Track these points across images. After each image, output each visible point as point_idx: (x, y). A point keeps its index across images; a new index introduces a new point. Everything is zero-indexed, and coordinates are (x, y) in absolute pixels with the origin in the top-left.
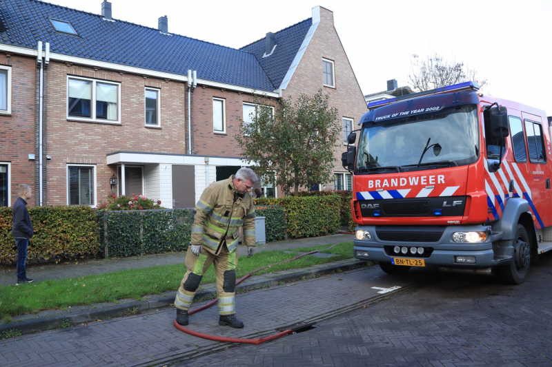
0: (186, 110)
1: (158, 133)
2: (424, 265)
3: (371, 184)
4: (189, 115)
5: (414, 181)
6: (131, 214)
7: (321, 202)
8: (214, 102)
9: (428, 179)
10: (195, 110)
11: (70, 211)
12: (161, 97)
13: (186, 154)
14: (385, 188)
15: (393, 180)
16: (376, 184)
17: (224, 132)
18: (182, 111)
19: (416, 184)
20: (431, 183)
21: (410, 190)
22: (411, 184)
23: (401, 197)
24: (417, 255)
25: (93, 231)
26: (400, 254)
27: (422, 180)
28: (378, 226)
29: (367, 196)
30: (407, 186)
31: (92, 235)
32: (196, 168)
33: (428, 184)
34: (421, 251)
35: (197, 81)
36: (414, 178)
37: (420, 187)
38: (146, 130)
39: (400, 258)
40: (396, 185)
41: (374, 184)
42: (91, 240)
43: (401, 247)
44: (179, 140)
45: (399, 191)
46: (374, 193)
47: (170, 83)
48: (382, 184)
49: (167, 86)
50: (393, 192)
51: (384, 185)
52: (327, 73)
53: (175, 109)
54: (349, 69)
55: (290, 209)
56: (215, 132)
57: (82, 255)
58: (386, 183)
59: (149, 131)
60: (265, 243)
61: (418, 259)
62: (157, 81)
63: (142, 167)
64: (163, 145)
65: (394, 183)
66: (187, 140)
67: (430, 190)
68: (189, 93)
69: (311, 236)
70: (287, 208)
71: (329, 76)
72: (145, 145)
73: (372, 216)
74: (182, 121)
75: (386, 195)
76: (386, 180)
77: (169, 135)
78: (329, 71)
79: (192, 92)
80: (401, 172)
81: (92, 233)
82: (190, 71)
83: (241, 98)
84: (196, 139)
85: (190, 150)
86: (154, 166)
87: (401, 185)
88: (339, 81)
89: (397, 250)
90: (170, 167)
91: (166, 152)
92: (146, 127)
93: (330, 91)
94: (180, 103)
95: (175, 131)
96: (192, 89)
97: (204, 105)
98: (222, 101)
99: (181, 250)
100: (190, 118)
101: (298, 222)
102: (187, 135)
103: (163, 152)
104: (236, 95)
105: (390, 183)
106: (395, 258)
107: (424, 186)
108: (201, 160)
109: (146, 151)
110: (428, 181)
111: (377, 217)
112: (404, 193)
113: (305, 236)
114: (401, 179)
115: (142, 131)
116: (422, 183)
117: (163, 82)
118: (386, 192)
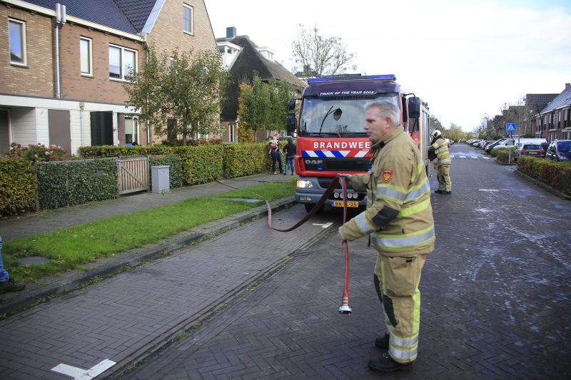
0: (54, 49)
1: (25, 72)
2: (357, 206)
3: (316, 145)
4: (58, 54)
5: (353, 145)
6: (58, 165)
7: (209, 151)
8: (81, 42)
9: (364, 144)
10: (63, 49)
11: (9, 163)
12: (27, 32)
13: (55, 97)
14: (329, 149)
15: (335, 144)
16: (321, 145)
17: (91, 75)
18: (49, 49)
19: (355, 147)
20: (366, 147)
21: (349, 152)
22: (351, 147)
23: (342, 156)
24: (352, 199)
25: (31, 183)
26: (339, 199)
27: (360, 145)
28: (319, 177)
29: (312, 154)
30: (348, 148)
31: (31, 189)
32: (72, 113)
33: (364, 148)
34: (356, 196)
35: (67, 18)
36: (353, 143)
37: (358, 150)
38: (12, 68)
39: (338, 202)
40: (338, 147)
41: (319, 145)
42: (30, 193)
43: (340, 193)
44: (47, 82)
45: (341, 152)
46: (318, 152)
47: (37, 16)
48: (326, 145)
49: (32, 20)
50: (335, 152)
51: (328, 147)
52: (186, 19)
53: (42, 46)
54: (206, 16)
55: (186, 158)
56: (82, 74)
57: (23, 209)
58: (329, 145)
59: (15, 70)
60: (169, 190)
61: (353, 202)
62: (22, 12)
63: (9, 110)
64: (30, 86)
65: (337, 145)
66: (55, 81)
67: (366, 152)
68: (57, 29)
69: (202, 183)
70: (182, 157)
71: (188, 22)
72: (12, 85)
73: (316, 170)
74: (49, 60)
75: (329, 154)
76: (329, 143)
77: (37, 76)
78: (188, 17)
79: (60, 28)
80: (342, 137)
81: (30, 186)
82: (59, 5)
83: (108, 39)
84: (64, 81)
85: (59, 92)
86: (28, 110)
87: (343, 147)
88: (196, 28)
89: (337, 195)
90: (46, 112)
91: (33, 94)
92: (12, 65)
93: (189, 38)
94: (48, 40)
95: (42, 71)
96: (61, 26)
97: (72, 44)
98: (88, 41)
99: (102, 199)
100: (58, 57)
101: (192, 170)
102: (55, 76)
103: (31, 94)
104: (102, 35)
105: (333, 145)
106: (335, 202)
107: (361, 150)
108: (76, 105)
109: (13, 92)
110: (364, 146)
111: (320, 170)
112: (345, 153)
113: (197, 184)
114: (343, 143)
115: (7, 70)
116: (360, 147)
117: (28, 14)
118: (329, 152)
